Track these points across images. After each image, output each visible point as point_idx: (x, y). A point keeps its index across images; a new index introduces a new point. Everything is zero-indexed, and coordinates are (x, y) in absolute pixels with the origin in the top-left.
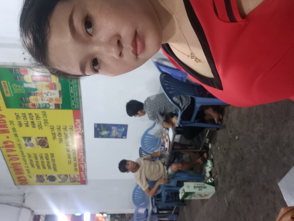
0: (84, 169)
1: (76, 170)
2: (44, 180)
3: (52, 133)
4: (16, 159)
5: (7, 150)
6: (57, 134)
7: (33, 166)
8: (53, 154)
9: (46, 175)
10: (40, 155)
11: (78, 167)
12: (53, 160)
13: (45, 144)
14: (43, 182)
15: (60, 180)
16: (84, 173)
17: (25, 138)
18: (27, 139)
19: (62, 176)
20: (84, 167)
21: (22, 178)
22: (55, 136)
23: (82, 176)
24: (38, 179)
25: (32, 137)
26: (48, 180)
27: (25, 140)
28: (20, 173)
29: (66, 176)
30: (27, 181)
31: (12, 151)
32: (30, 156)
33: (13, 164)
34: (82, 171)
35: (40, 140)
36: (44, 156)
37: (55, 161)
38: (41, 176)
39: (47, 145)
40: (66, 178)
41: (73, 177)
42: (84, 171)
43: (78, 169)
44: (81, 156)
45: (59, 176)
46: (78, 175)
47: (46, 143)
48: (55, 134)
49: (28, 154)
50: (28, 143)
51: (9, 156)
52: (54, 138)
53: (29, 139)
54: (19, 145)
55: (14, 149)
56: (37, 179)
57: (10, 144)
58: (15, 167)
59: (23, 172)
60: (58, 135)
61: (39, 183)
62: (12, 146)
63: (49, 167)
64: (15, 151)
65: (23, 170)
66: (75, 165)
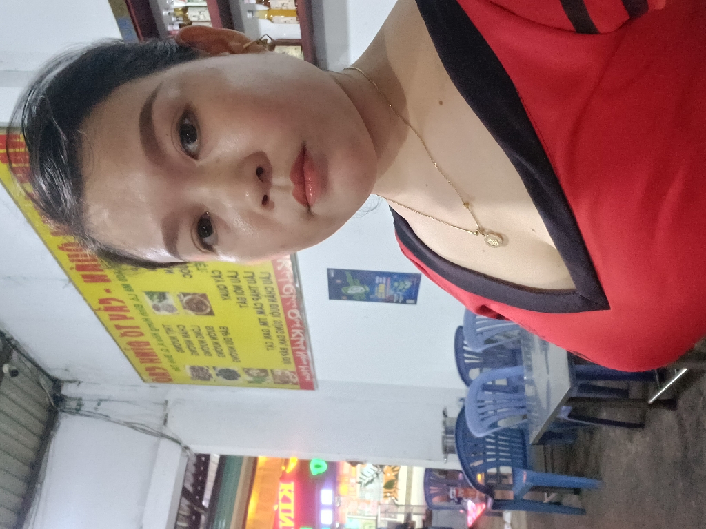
0: (308, 361)
1: (287, 361)
2: (210, 376)
3: (218, 286)
4: (136, 334)
5: (110, 315)
6: (230, 288)
7: (179, 349)
8: (227, 328)
9: (214, 368)
10: (193, 330)
11: (290, 355)
12: (229, 341)
13: (204, 307)
14: (208, 379)
15: (250, 379)
16: (308, 369)
17: (150, 294)
18: (155, 297)
19: (254, 371)
20: (307, 357)
21: (157, 371)
22: (227, 292)
23: (304, 374)
24: (195, 374)
25: (168, 293)
26: (220, 378)
27: (151, 298)
28: (152, 361)
29: (264, 371)
30: (169, 376)
31: (125, 318)
32: (168, 330)
33: (130, 343)
34: (302, 365)
35: (191, 300)
36: (204, 332)
37: (233, 342)
38: (202, 369)
39: (208, 310)
40: (263, 374)
41: (280, 373)
42: (308, 365)
43: (292, 360)
44: (298, 336)
45: (247, 371)
46: (293, 372)
47: (206, 306)
48: (225, 287)
49: (164, 326)
50: (160, 305)
51: (118, 327)
52: (226, 296)
53: (162, 296)
54: (140, 308)
55: (128, 315)
56: (193, 375)
57: (114, 304)
58: (137, 349)
59: (159, 359)
60: (235, 291)
61: (199, 381)
62: (121, 309)
63: (220, 354)
64: (132, 318)
65: (156, 356)
66: (285, 351)
